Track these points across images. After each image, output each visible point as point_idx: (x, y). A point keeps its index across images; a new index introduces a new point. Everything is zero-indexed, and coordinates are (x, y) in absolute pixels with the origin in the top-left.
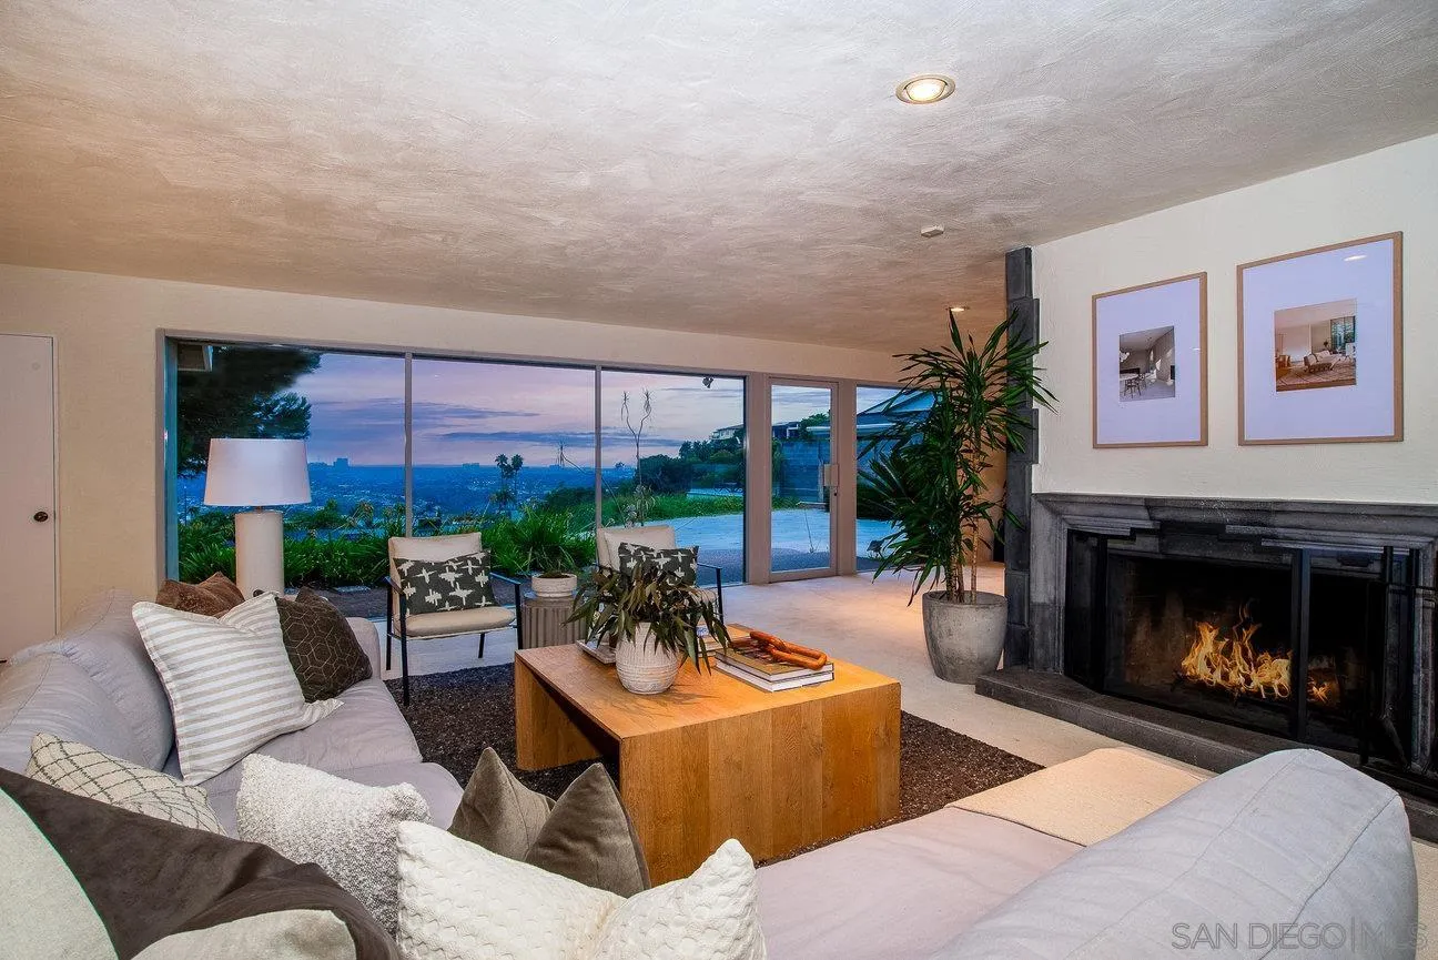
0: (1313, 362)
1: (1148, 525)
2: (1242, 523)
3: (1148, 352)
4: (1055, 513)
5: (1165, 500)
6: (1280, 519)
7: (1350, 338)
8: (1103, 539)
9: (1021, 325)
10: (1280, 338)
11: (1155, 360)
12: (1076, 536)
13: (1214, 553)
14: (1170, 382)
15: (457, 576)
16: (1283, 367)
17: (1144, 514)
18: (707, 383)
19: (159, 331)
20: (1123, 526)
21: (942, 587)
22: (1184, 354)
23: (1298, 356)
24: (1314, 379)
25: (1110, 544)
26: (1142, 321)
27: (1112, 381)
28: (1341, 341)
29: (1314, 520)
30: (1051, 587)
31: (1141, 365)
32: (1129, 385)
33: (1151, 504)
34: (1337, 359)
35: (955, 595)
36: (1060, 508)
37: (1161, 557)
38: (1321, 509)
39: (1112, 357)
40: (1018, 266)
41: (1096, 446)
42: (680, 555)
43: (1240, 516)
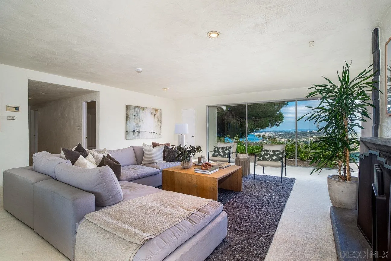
15: (222, 150)
19: (207, 106)
41: (387, 115)
42: (277, 153)
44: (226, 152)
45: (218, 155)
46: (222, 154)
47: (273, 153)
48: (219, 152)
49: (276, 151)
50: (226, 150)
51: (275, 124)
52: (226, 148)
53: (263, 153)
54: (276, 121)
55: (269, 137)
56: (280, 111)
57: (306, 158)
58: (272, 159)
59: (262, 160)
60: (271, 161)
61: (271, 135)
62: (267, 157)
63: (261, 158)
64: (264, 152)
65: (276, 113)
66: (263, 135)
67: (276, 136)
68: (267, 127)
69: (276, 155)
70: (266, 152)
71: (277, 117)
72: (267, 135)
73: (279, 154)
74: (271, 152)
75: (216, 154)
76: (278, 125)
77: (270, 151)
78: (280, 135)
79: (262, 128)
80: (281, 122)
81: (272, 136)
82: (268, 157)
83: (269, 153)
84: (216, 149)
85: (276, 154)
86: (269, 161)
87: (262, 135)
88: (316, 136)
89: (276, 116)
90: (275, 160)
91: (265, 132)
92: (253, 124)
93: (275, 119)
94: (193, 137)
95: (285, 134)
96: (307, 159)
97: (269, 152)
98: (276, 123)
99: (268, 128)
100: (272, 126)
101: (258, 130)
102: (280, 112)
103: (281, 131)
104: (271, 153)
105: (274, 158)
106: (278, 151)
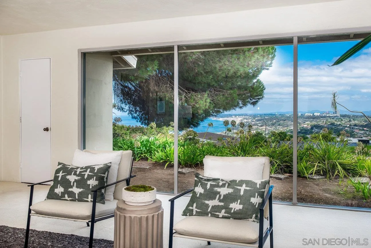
44: (89, 182)
45: (63, 194)
46: (76, 190)
47: (231, 191)
48: (66, 184)
49: (241, 183)
50: (90, 177)
51: (248, 102)
52: (92, 169)
53: (199, 190)
54: (251, 96)
55: (242, 125)
56: (258, 78)
57: (310, 172)
58: (228, 210)
59: (198, 214)
60: (224, 217)
61: (245, 120)
62: (211, 203)
63: (194, 208)
64: (204, 186)
65: (251, 81)
66: (233, 121)
67: (253, 123)
68: (236, 106)
69: (240, 197)
70: (208, 187)
71: (253, 88)
72: (238, 120)
73: (250, 194)
74: (223, 186)
75: (59, 190)
76: (254, 104)
77: (221, 184)
78: (258, 120)
79: (225, 109)
80: (258, 99)
81: (247, 122)
82: (215, 202)
83: (218, 190)
84: (61, 174)
85: (242, 193)
86: (217, 217)
87: (231, 120)
88: (311, 122)
89: (251, 87)
90: (238, 216)
91: (235, 115)
92: (208, 100)
93: (250, 92)
94: (46, 129)
95: (266, 119)
96: (312, 174)
97: (218, 186)
98: (251, 100)
99: (238, 109)
100: (245, 104)
101: (219, 112)
102: (258, 80)
103: (261, 115)
104: (224, 191)
105: (236, 206)
106: (248, 183)
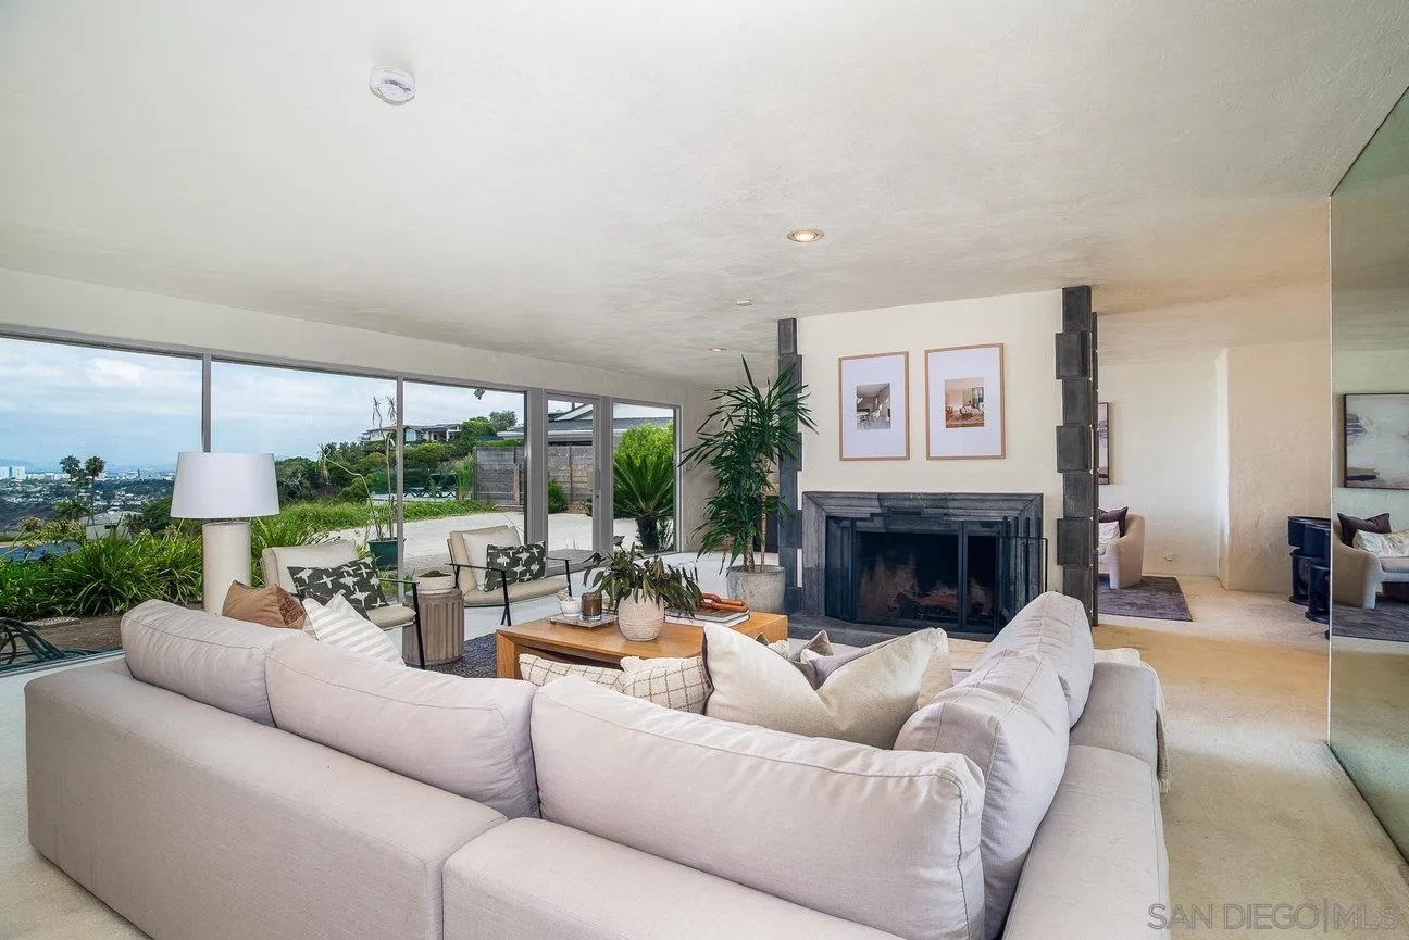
0: (964, 412)
1: (878, 510)
2: (932, 507)
3: (874, 398)
4: (818, 506)
5: (890, 494)
6: (951, 504)
7: (981, 400)
8: (853, 520)
9: (790, 374)
10: (947, 396)
11: (879, 404)
12: (831, 519)
13: (917, 527)
14: (888, 419)
15: (355, 580)
16: (949, 413)
17: (876, 503)
18: (479, 395)
20: (865, 512)
21: (741, 563)
22: (896, 401)
23: (957, 407)
24: (965, 422)
25: (858, 523)
26: (871, 378)
27: (851, 415)
28: (976, 402)
29: (969, 504)
30: (816, 557)
31: (870, 406)
32: (862, 419)
33: (881, 497)
34: (975, 411)
35: (749, 568)
36: (820, 501)
37: (884, 531)
38: (972, 497)
39: (851, 401)
40: (788, 331)
41: (842, 459)
42: (535, 550)
43: (930, 503)
86: (523, 581)
